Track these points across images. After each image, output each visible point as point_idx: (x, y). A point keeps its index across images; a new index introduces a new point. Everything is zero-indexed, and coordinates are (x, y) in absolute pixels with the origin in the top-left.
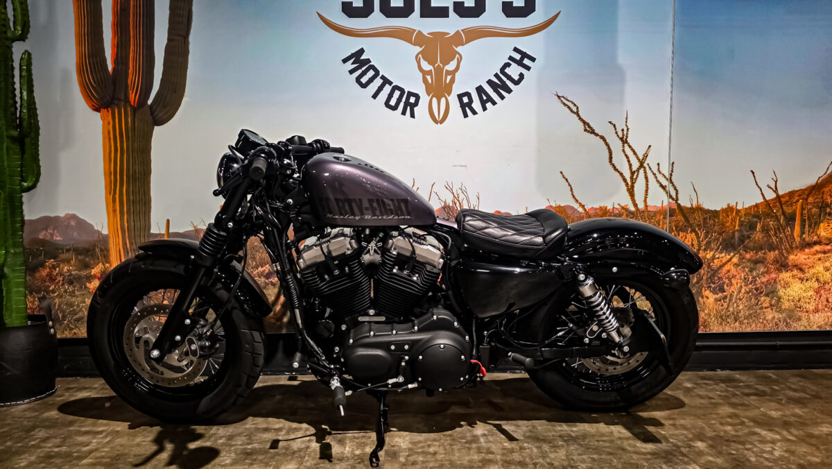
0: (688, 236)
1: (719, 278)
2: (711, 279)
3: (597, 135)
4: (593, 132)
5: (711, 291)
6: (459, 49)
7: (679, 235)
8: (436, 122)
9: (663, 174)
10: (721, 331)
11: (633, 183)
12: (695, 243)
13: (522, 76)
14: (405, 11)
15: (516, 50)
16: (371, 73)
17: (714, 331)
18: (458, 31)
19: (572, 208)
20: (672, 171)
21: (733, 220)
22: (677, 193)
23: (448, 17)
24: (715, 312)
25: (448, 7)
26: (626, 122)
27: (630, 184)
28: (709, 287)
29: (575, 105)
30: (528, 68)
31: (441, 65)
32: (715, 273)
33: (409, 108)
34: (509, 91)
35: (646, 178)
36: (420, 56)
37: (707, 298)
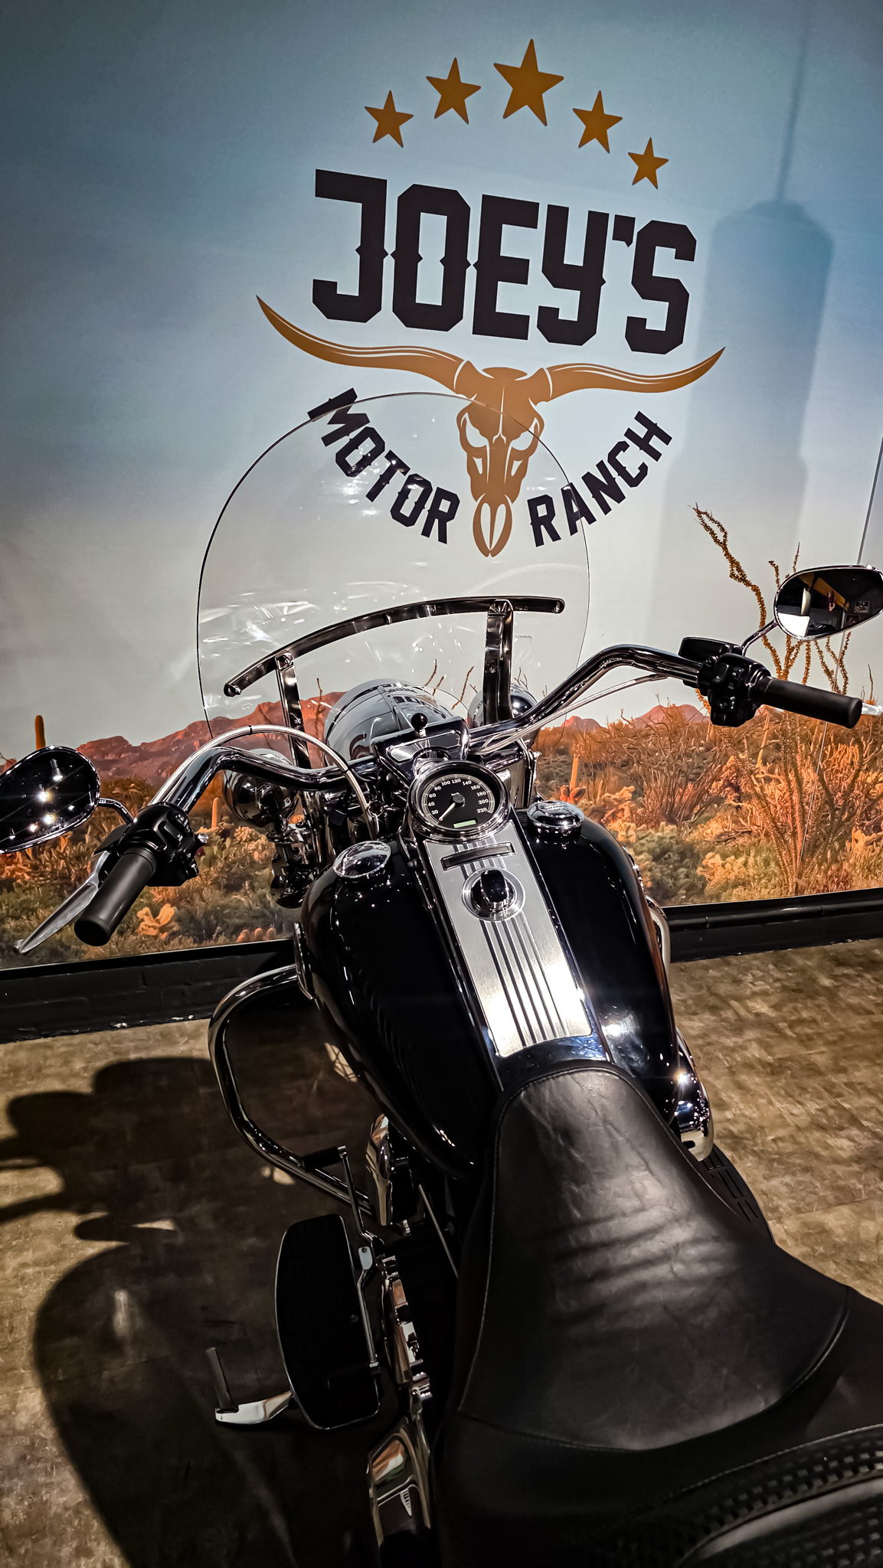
0: (849, 750)
1: (878, 812)
2: (866, 814)
3: (748, 584)
4: (743, 579)
5: (863, 831)
6: (540, 408)
7: (837, 749)
8: (485, 551)
9: (832, 652)
10: (865, 888)
11: (788, 667)
12: (856, 760)
13: (644, 469)
14: (443, 318)
15: (641, 418)
16: (368, 445)
17: (856, 889)
18: (542, 370)
19: (693, 709)
20: (846, 647)
22: (846, 683)
23: (524, 336)
24: (862, 861)
25: (526, 319)
26: (795, 563)
27: (783, 668)
28: (862, 825)
29: (723, 529)
30: (656, 455)
31: (505, 438)
32: (874, 802)
33: (437, 521)
34: (619, 497)
35: (808, 658)
36: (466, 415)
37: (857, 841)
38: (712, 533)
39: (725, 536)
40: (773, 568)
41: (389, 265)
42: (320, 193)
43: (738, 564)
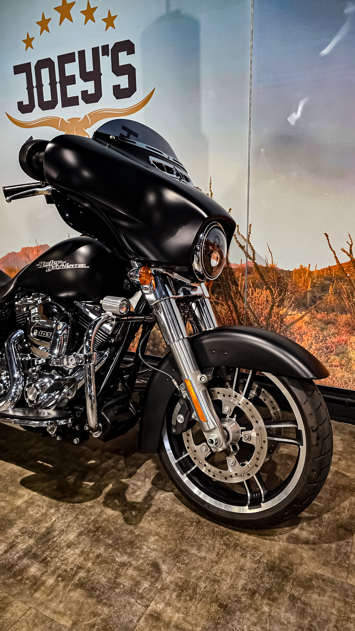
0: (264, 292)
1: (291, 333)
6: (87, 131)
7: (255, 291)
9: (242, 235)
12: (270, 299)
14: (53, 104)
15: (124, 127)
18: (86, 116)
20: (250, 233)
21: (306, 281)
22: (254, 253)
25: (78, 97)
26: (210, 187)
32: (288, 327)
41: (35, 90)
42: (15, 73)
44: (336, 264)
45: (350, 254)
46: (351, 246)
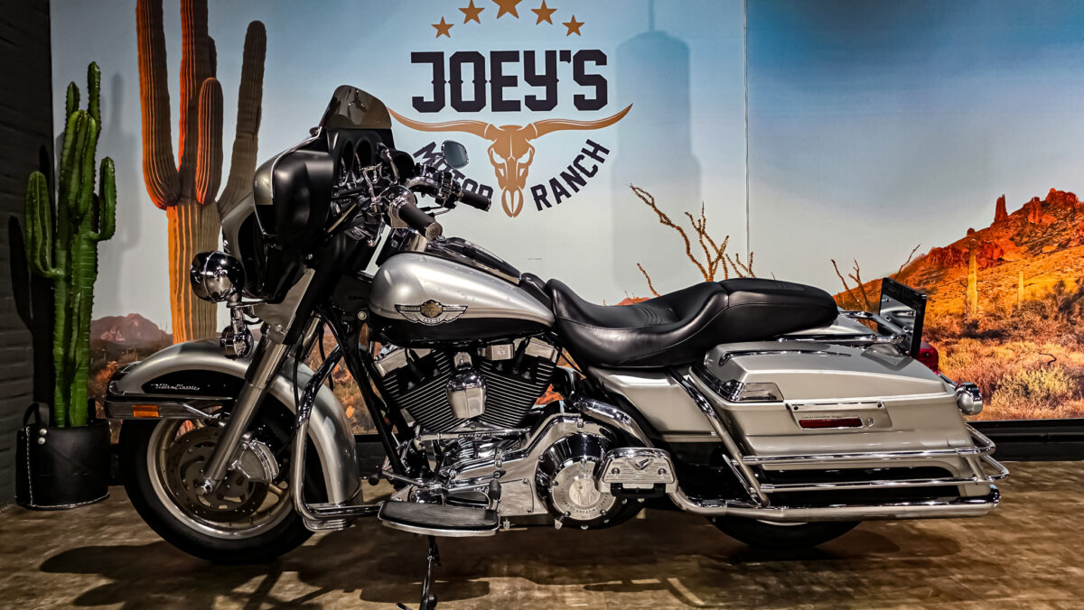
3: (673, 226)
4: (669, 223)
6: (532, 142)
8: (510, 215)
9: (742, 265)
11: (712, 275)
13: (595, 168)
14: (477, 105)
15: (589, 142)
18: (530, 125)
19: (650, 299)
20: (752, 262)
25: (520, 101)
26: (703, 213)
27: (709, 275)
29: (651, 196)
30: (602, 160)
31: (514, 158)
34: (583, 183)
35: (725, 269)
36: (492, 149)
38: (644, 199)
39: (653, 200)
40: (688, 217)
41: (447, 87)
42: (413, 62)
43: (664, 215)
44: (844, 290)
45: (858, 280)
46: (858, 271)
